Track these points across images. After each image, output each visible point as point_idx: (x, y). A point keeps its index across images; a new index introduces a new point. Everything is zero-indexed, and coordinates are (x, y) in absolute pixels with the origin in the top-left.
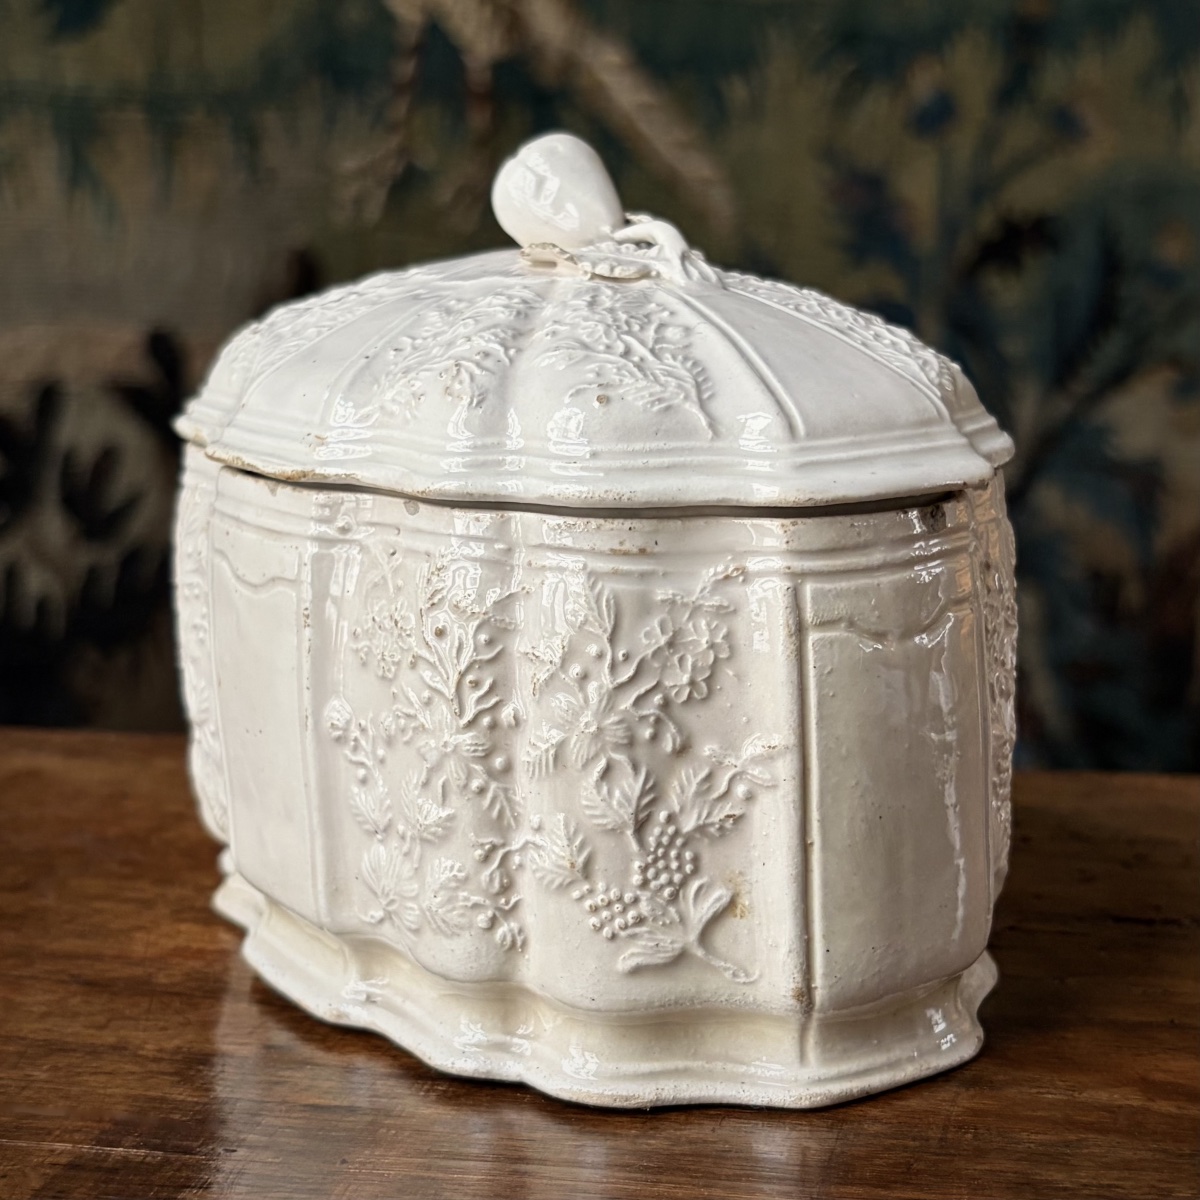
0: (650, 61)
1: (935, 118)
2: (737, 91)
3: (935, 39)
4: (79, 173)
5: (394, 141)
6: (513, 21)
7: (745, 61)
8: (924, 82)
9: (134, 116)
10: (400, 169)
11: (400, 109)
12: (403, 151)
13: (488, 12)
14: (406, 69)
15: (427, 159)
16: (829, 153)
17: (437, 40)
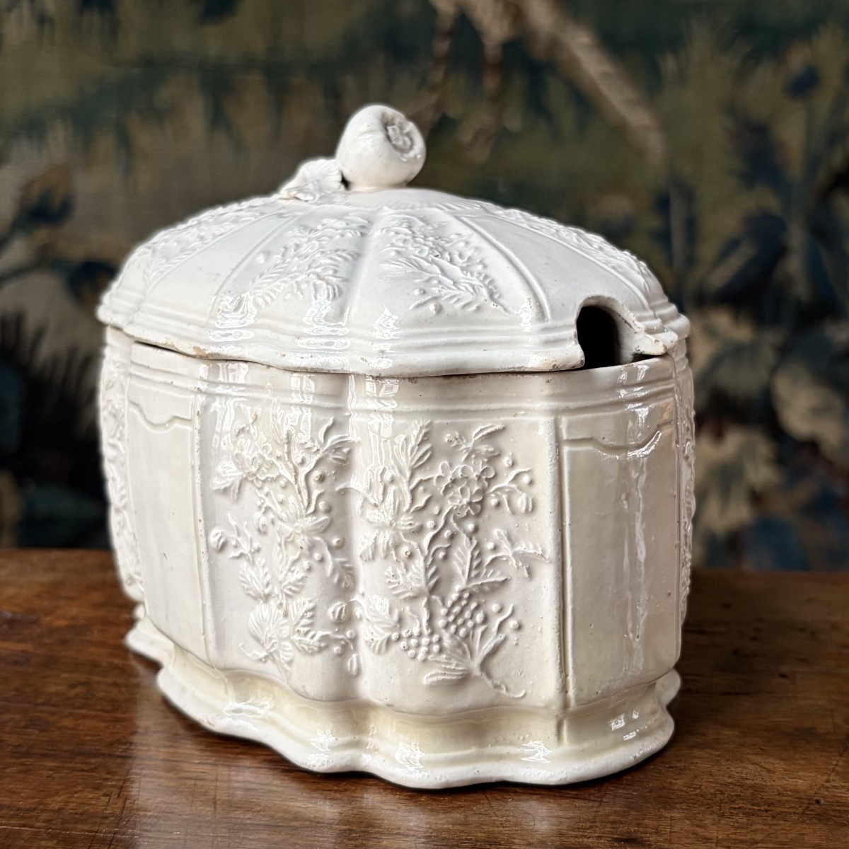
0: (611, 43)
1: (804, 85)
2: (669, 64)
3: (805, 30)
4: (218, 118)
5: (433, 99)
6: (517, 14)
7: (676, 43)
8: (797, 60)
9: (256, 78)
10: (437, 117)
11: (438, 75)
12: (439, 106)
13: (500, 8)
14: (442, 46)
15: (454, 111)
16: (731, 109)
17: (465, 27)
